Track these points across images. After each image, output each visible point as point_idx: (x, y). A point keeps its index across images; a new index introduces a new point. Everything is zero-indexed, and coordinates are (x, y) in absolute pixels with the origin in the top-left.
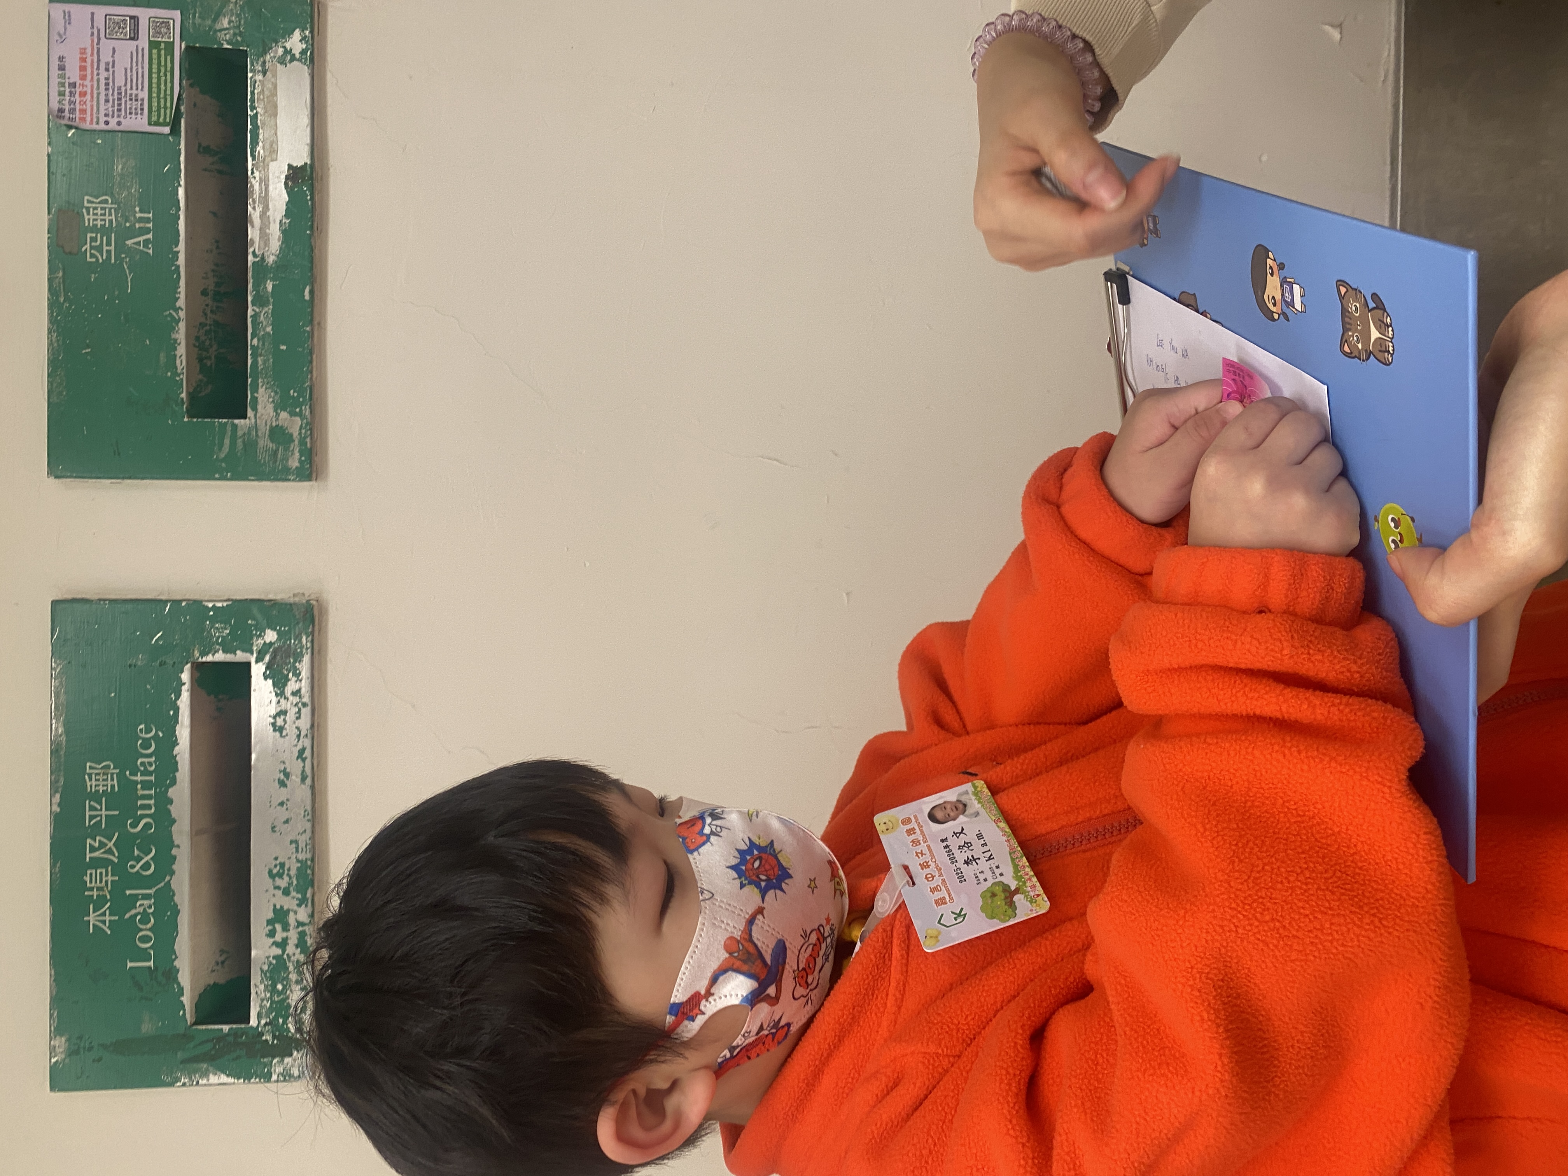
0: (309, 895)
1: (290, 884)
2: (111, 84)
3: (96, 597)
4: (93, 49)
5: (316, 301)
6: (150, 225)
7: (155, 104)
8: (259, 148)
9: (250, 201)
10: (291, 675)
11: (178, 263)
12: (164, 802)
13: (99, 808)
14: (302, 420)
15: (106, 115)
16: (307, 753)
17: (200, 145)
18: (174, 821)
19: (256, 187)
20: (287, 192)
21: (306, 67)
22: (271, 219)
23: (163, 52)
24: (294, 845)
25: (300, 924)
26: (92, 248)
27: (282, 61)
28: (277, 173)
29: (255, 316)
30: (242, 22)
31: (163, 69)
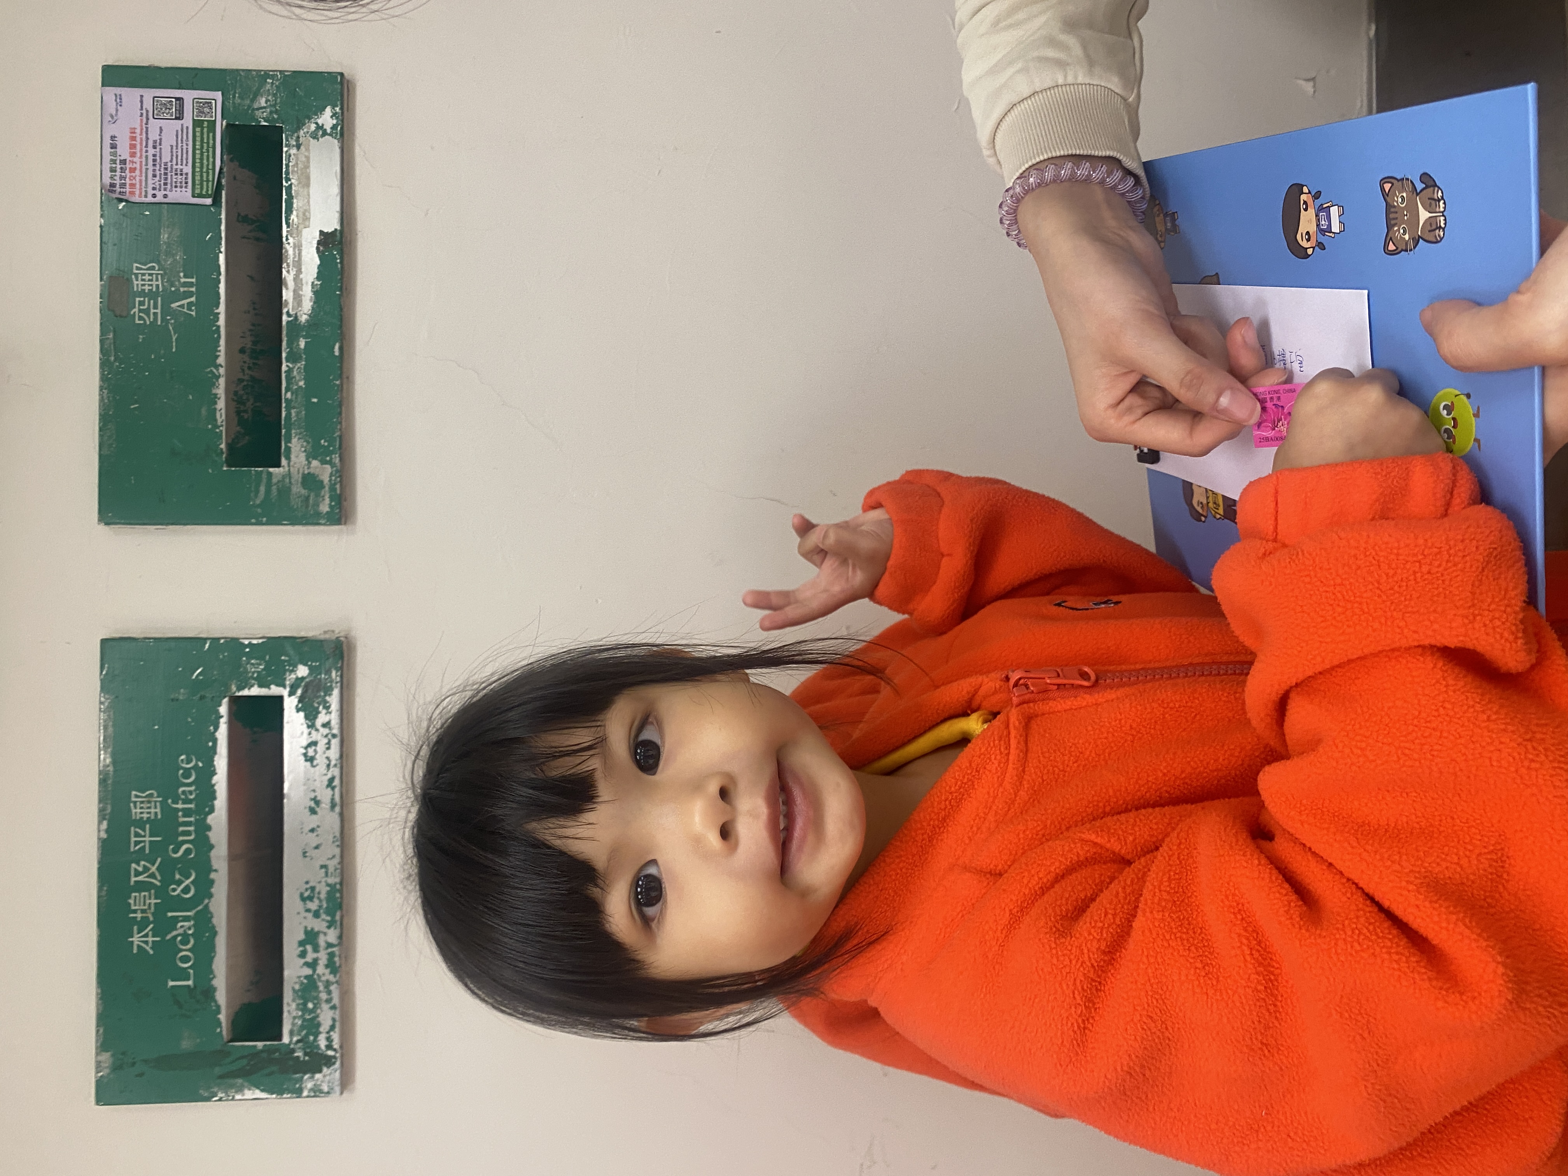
0: (338, 917)
1: (320, 907)
2: (158, 161)
3: (142, 636)
4: (142, 129)
5: (346, 356)
6: (193, 289)
7: (198, 178)
8: (293, 217)
9: (284, 265)
10: (321, 708)
11: (218, 324)
12: (203, 828)
13: (143, 833)
14: (332, 468)
15: (154, 189)
16: (337, 782)
17: (239, 215)
18: (212, 847)
19: (291, 251)
20: (319, 256)
21: (336, 141)
22: (304, 282)
23: (205, 130)
24: (323, 870)
25: (329, 945)
26: (140, 311)
27: (314, 136)
28: (310, 239)
29: (289, 371)
30: (278, 100)
31: (205, 145)
